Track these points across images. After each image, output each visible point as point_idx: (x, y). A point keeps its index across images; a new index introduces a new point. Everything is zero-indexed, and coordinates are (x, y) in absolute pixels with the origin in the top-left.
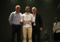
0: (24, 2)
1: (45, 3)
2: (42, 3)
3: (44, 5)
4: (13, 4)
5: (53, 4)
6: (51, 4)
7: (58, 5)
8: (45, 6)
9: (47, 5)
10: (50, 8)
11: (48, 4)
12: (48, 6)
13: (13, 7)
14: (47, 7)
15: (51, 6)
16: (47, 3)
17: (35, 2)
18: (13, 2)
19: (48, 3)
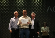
0: (14, 6)
1: (35, 6)
2: (32, 6)
3: (33, 9)
4: (3, 7)
5: (43, 8)
6: (40, 8)
7: (47, 9)
8: (35, 9)
9: (36, 9)
10: (39, 12)
11: (38, 8)
12: (38, 9)
13: (3, 10)
14: (36, 10)
15: (40, 9)
16: (36, 7)
17: (25, 6)
18: (3, 5)
19: (38, 6)
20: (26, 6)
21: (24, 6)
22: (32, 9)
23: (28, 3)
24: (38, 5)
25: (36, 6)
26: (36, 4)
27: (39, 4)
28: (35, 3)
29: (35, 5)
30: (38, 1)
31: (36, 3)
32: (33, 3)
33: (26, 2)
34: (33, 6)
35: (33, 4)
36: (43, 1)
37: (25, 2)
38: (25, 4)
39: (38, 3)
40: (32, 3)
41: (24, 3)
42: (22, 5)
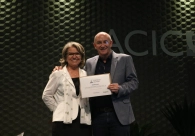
20: (22, 29)
21: (12, 28)
22: (45, 42)
23: (30, 17)
24: (67, 24)
25: (62, 27)
26: (62, 21)
27: (72, 22)
28: (57, 18)
29: (57, 24)
30: (67, 4)
31: (62, 15)
32: (51, 15)
33: (23, 11)
34: (51, 27)
35: (51, 21)
36: (88, 5)
37: (17, 14)
38: (17, 20)
39: (67, 18)
40: (46, 18)
41: (12, 16)
42: (7, 25)
